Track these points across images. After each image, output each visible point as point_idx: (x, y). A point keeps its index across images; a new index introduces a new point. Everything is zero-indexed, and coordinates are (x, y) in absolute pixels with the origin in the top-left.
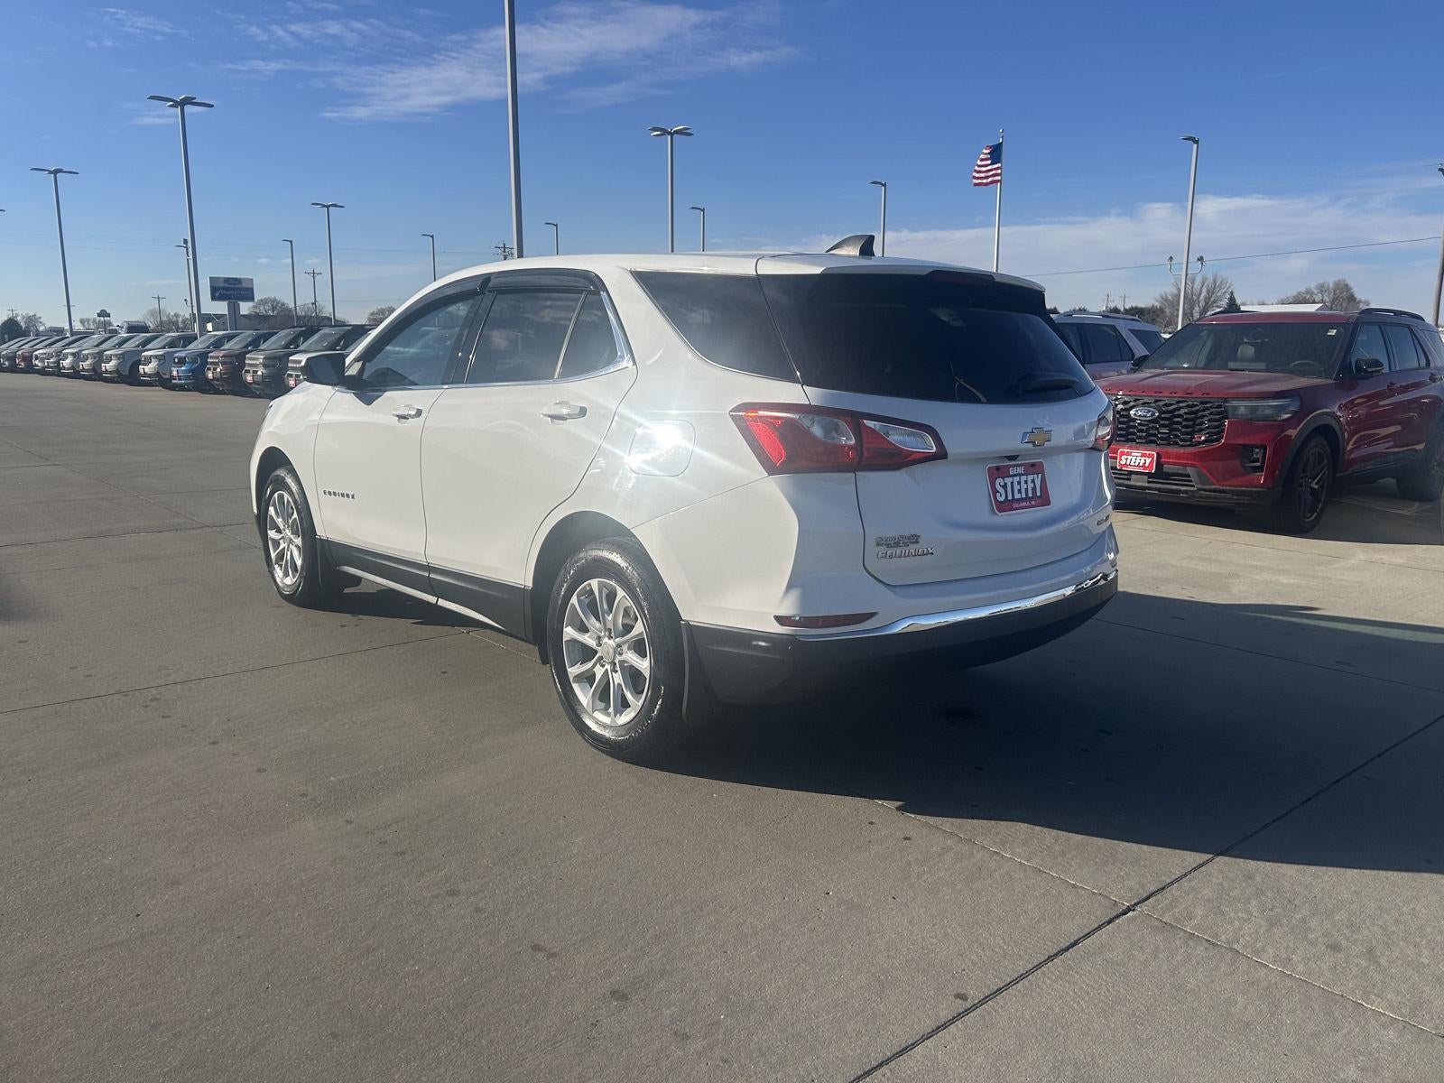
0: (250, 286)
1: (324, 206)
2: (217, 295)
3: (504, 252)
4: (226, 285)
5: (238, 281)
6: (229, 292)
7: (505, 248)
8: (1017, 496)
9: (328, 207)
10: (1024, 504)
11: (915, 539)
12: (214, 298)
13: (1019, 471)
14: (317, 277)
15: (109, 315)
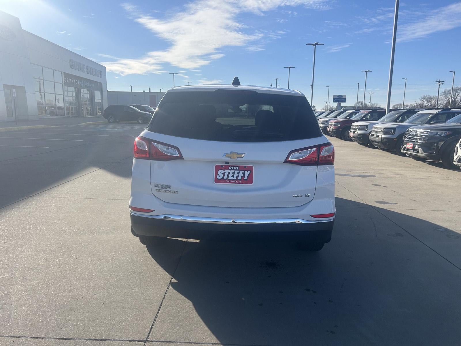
0: (345, 98)
1: (365, 71)
2: (335, 101)
3: (440, 83)
4: (338, 98)
5: (342, 96)
6: (338, 100)
7: (440, 81)
8: (230, 177)
9: (367, 72)
10: (234, 181)
11: (169, 187)
12: (334, 102)
13: (235, 168)
14: (372, 94)
15: (315, 107)
